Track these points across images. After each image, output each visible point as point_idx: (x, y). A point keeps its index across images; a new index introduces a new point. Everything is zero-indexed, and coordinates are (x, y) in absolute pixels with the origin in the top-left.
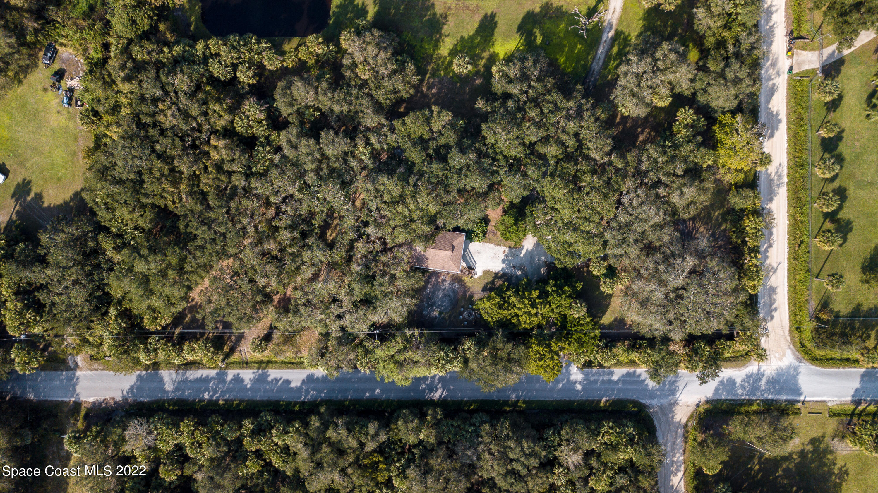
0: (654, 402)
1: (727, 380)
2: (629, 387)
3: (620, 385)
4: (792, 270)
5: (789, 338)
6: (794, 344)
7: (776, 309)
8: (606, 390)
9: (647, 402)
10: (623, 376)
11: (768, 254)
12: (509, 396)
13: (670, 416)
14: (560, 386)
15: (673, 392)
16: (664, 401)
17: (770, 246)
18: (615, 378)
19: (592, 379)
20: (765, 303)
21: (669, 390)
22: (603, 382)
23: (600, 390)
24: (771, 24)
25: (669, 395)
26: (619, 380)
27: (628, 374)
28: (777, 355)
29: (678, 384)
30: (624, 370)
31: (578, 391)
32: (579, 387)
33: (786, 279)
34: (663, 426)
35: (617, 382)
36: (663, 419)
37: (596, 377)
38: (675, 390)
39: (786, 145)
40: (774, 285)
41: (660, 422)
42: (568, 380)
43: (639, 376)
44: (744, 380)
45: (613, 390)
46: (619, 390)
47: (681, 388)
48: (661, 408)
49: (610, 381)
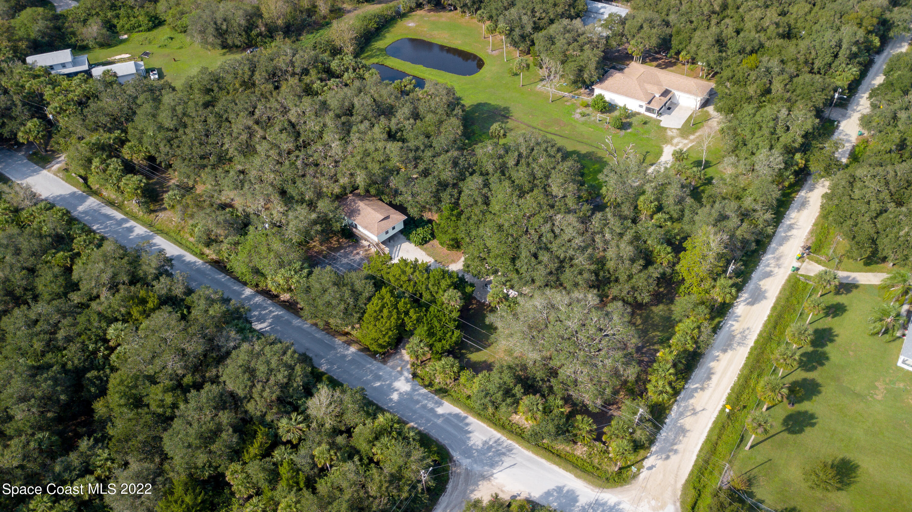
0: (465, 462)
1: (568, 491)
2: (449, 429)
3: (439, 421)
4: (720, 425)
5: (679, 493)
6: (683, 503)
7: (676, 452)
8: (421, 417)
9: (456, 455)
10: (450, 414)
11: (695, 394)
12: (320, 365)
13: (471, 488)
14: (378, 384)
15: (493, 465)
16: (477, 468)
17: (702, 389)
18: (440, 411)
19: (416, 398)
20: (666, 440)
21: (491, 458)
22: (424, 407)
23: (415, 412)
24: (789, 234)
25: (486, 464)
26: (443, 415)
27: (457, 416)
28: (653, 503)
29: (504, 458)
30: (456, 410)
31: (391, 400)
32: (395, 396)
33: (708, 429)
34: (456, 494)
35: (439, 416)
36: (460, 487)
37: (420, 398)
38: (497, 462)
39: (765, 318)
40: (687, 427)
41: (455, 488)
42: (390, 385)
43: (467, 424)
44: (590, 505)
45: (428, 420)
46: (435, 424)
47: (506, 465)
48: (468, 474)
49: (432, 411)
